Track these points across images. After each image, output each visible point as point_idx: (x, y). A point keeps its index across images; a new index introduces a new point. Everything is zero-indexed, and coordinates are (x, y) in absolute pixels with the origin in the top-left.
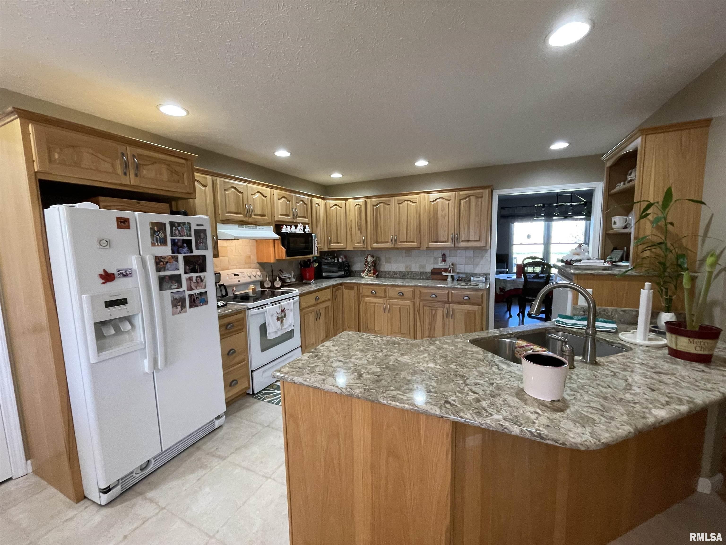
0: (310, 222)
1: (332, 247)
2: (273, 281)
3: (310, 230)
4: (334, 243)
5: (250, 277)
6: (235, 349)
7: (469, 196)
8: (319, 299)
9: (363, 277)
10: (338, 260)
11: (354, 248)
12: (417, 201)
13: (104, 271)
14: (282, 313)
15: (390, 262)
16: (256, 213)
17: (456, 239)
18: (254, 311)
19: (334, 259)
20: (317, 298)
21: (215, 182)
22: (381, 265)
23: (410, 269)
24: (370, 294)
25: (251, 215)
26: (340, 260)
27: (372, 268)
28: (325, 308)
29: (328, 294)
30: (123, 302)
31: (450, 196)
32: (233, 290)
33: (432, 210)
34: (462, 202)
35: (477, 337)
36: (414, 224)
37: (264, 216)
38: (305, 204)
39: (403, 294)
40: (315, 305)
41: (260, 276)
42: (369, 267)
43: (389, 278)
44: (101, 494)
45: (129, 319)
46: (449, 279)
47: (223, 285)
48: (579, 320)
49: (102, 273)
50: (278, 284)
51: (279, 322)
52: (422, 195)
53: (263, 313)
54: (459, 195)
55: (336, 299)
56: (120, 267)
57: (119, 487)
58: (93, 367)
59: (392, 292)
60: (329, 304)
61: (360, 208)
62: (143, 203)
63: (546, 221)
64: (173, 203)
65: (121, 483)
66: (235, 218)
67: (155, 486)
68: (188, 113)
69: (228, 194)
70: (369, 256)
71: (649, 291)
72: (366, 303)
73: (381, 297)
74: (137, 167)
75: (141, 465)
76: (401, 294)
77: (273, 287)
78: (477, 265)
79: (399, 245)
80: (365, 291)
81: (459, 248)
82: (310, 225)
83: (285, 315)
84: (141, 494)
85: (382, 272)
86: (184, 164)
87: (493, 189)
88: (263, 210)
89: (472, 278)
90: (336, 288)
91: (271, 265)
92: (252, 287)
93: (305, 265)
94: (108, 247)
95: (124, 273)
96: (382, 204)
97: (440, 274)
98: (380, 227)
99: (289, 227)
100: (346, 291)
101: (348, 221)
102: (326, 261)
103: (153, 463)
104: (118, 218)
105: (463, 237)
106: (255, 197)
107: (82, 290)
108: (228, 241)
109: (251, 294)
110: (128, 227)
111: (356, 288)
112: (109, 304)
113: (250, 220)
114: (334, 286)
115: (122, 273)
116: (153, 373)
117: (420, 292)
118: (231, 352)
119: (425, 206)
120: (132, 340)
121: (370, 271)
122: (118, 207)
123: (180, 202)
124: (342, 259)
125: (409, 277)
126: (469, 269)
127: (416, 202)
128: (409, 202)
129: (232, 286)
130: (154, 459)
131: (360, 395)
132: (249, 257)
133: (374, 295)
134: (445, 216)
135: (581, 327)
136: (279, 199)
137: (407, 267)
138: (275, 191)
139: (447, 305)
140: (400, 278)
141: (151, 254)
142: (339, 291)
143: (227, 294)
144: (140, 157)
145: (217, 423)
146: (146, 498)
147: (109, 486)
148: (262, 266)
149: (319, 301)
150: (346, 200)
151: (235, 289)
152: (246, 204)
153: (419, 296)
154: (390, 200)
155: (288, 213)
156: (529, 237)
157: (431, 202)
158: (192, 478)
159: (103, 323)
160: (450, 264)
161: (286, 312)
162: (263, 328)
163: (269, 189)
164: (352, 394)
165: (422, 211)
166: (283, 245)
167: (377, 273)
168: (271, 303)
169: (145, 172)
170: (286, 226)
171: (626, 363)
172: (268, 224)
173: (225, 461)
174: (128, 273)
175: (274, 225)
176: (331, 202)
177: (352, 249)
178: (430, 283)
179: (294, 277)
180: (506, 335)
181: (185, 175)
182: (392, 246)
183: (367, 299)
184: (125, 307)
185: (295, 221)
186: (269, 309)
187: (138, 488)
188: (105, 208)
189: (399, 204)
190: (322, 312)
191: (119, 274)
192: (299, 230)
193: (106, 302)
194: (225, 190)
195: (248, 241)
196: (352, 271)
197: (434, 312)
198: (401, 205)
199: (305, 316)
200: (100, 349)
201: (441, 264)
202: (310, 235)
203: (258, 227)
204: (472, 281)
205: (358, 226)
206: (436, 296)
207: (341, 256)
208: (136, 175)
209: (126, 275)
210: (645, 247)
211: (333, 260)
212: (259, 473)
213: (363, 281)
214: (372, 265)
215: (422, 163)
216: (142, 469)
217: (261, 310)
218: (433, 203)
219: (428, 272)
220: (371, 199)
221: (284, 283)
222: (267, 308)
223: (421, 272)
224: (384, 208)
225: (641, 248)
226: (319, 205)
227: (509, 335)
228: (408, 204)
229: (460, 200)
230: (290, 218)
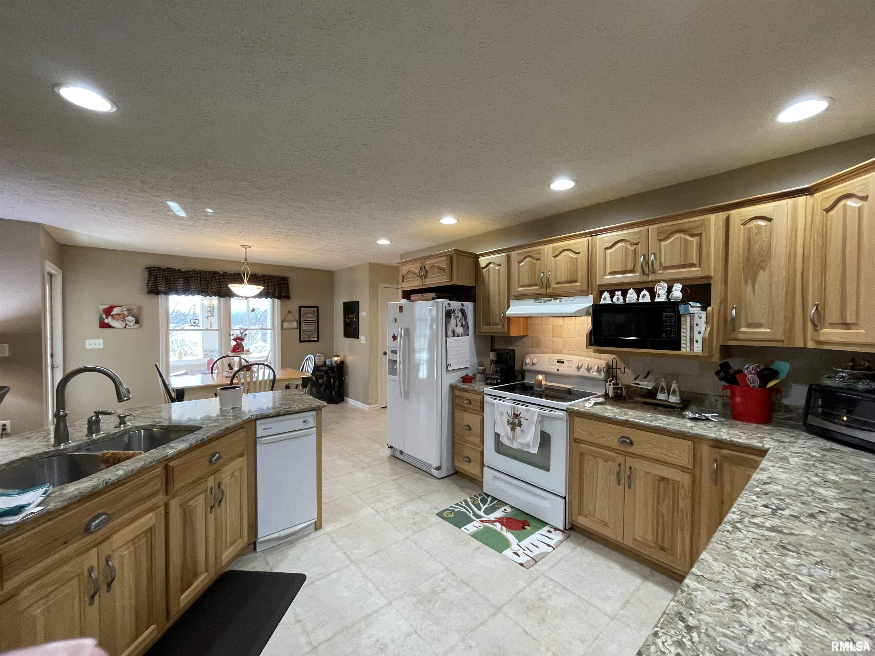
1: (825, 338)
4: (835, 326)
5: (580, 369)
6: (470, 426)
8: (631, 444)
13: (394, 334)
14: (514, 418)
20: (627, 442)
21: (509, 258)
25: (549, 284)
30: (396, 352)
37: (575, 281)
38: (698, 234)
40: (623, 453)
41: (599, 372)
53: (494, 405)
68: (458, 220)
69: (522, 265)
83: (520, 424)
88: (572, 273)
99: (619, 293)
104: (399, 307)
106: (558, 258)
110: (402, 311)
113: (549, 291)
118: (467, 427)
136: (607, 249)
144: (428, 265)
152: (542, 273)
161: (523, 420)
163: (588, 239)
175: (596, 292)
193: (392, 350)
194: (519, 263)
203: (564, 299)
217: (492, 400)
222: (500, 402)
230: (635, 277)
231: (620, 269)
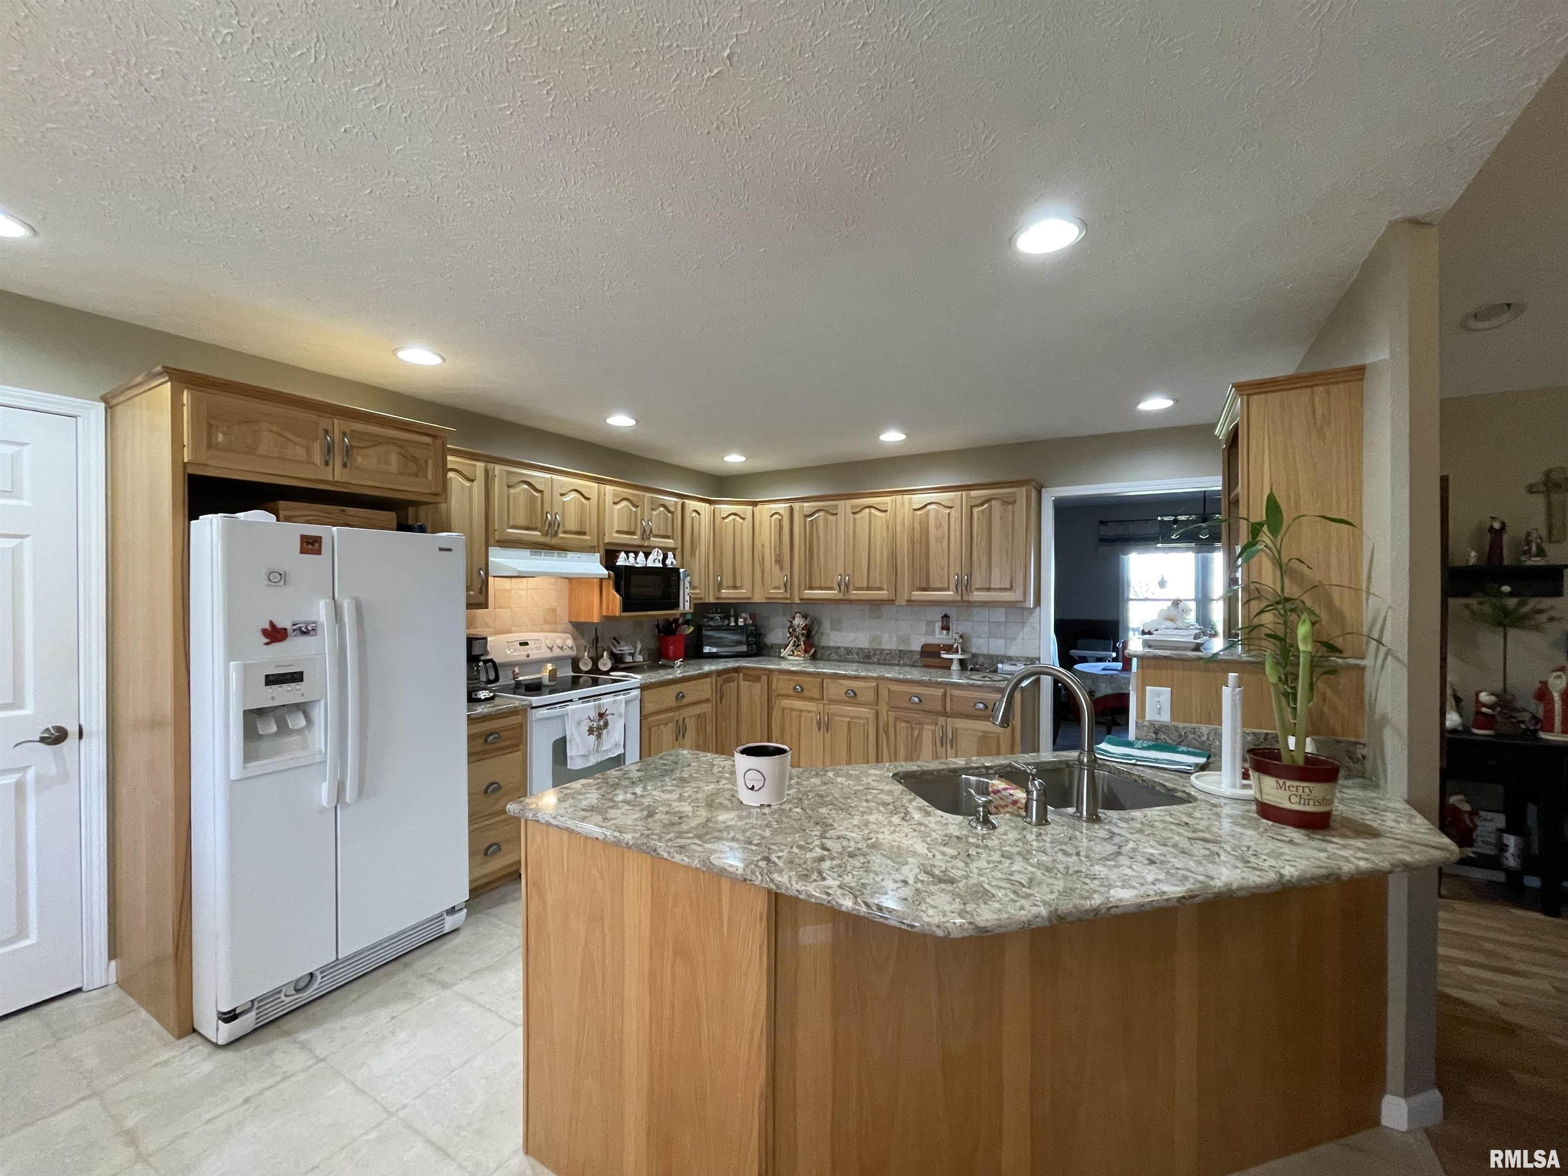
0: (680, 547)
1: (723, 596)
2: (595, 660)
3: (675, 562)
4: (728, 588)
5: (551, 649)
6: (498, 781)
7: (988, 501)
8: (683, 697)
9: (783, 658)
10: (736, 622)
11: (767, 598)
12: (889, 509)
13: (272, 623)
14: (599, 720)
15: (840, 630)
16: (568, 528)
17: (964, 586)
18: (544, 712)
19: (729, 620)
20: (680, 696)
21: (490, 473)
22: (822, 634)
23: (880, 643)
24: (791, 692)
25: (556, 532)
26: (741, 622)
27: (802, 639)
28: (699, 715)
29: (706, 688)
30: (296, 677)
31: (952, 500)
32: (514, 672)
33: (917, 525)
34: (976, 510)
35: (915, 768)
36: (882, 552)
37: (584, 533)
38: (669, 511)
39: (855, 694)
40: (678, 708)
41: (571, 648)
42: (797, 637)
43: (836, 660)
44: (220, 1022)
45: (303, 708)
46: (955, 667)
47: (491, 660)
48: (1143, 748)
49: (267, 626)
50: (605, 664)
51: (593, 738)
52: (899, 497)
53: (562, 717)
54: (968, 496)
55: (724, 701)
56: (297, 619)
57: (252, 1015)
58: (233, 787)
59: (835, 690)
60: (706, 708)
61: (780, 520)
62: (351, 511)
63: (1198, 551)
64: (411, 510)
65: (258, 1008)
66: (525, 538)
67: (314, 1022)
68: (444, 360)
69: (514, 494)
70: (798, 615)
71: (1234, 689)
72: (783, 709)
73: (811, 699)
74: (347, 452)
75: (298, 980)
76: (852, 694)
77: (595, 670)
78: (1014, 639)
79: (855, 594)
80: (781, 685)
81: (970, 604)
82: (678, 552)
83: (606, 724)
84: (287, 1034)
85: (823, 648)
86: (429, 445)
87: (1042, 487)
88: (581, 522)
89: (1000, 666)
90: (724, 677)
91: (595, 627)
92: (550, 667)
93: (668, 629)
94: (281, 583)
95: (303, 629)
96: (822, 513)
97: (938, 655)
98: (818, 559)
99: (632, 555)
100: (745, 685)
101: (758, 544)
102: (711, 623)
103: (319, 980)
104: (303, 537)
105: (978, 581)
106: (566, 499)
107: (232, 653)
108: (513, 580)
109: (546, 681)
110: (319, 552)
111: (764, 678)
112: (272, 680)
113: (554, 541)
114: (719, 673)
115: (300, 629)
116: (336, 807)
117: (889, 691)
118: (492, 787)
119: (904, 518)
120: (305, 747)
121: (798, 645)
122: (309, 518)
123: (422, 510)
124: (745, 620)
125: (875, 660)
126: (996, 647)
127: (886, 511)
128: (873, 510)
129: (512, 665)
130: (321, 973)
131: (631, 842)
132: (554, 610)
133: (800, 693)
134: (944, 537)
135: (1133, 762)
136: (614, 503)
137: (873, 639)
138: (609, 488)
139: (941, 720)
140: (859, 662)
141: (352, 598)
142: (731, 684)
143: (497, 679)
144: (354, 434)
145: (450, 923)
146: (295, 1041)
147: (234, 1010)
148: (579, 628)
149: (685, 701)
150: (755, 504)
151: (517, 670)
152: (547, 513)
153: (887, 699)
154: (836, 506)
155: (632, 530)
156: (1162, 584)
157: (915, 510)
158: (383, 1015)
159: (261, 712)
160: (957, 636)
161: (609, 718)
162: (560, 748)
163: (596, 485)
164: (619, 841)
165: (899, 529)
166: (618, 590)
167: (812, 651)
168: (580, 699)
169: (359, 459)
170: (627, 553)
171: (1155, 821)
172: (591, 549)
173: (448, 992)
174: (310, 628)
175: (602, 550)
176: (726, 509)
177: (764, 601)
178: (915, 674)
179: (640, 653)
180: (978, 768)
181: (430, 463)
182: (840, 596)
183: (785, 703)
184: (298, 687)
185: (646, 544)
186: (574, 711)
187: (287, 1024)
188: (288, 519)
189: (853, 513)
190: (691, 724)
191: (294, 630)
192: (654, 561)
193: (267, 676)
194: (509, 487)
195: (553, 580)
196: (766, 645)
197: (916, 733)
198: (857, 516)
199: (653, 729)
200: (249, 756)
201: (941, 636)
202: (676, 571)
203: (570, 555)
204: (999, 671)
205: (776, 555)
206: (920, 701)
207: (744, 615)
208: (345, 465)
209: (305, 633)
210: (1263, 606)
211: (727, 622)
212: (505, 1016)
213: (784, 666)
214: (803, 634)
215: (892, 437)
216: (298, 991)
217: (558, 711)
218: (919, 513)
219: (915, 651)
220: (801, 504)
221: (618, 662)
222: (571, 707)
223: (900, 651)
224: (826, 519)
225: (1256, 606)
226: (699, 514)
227: (983, 770)
228: (870, 513)
229: (972, 507)
230: (635, 539)
231: (624, 529)
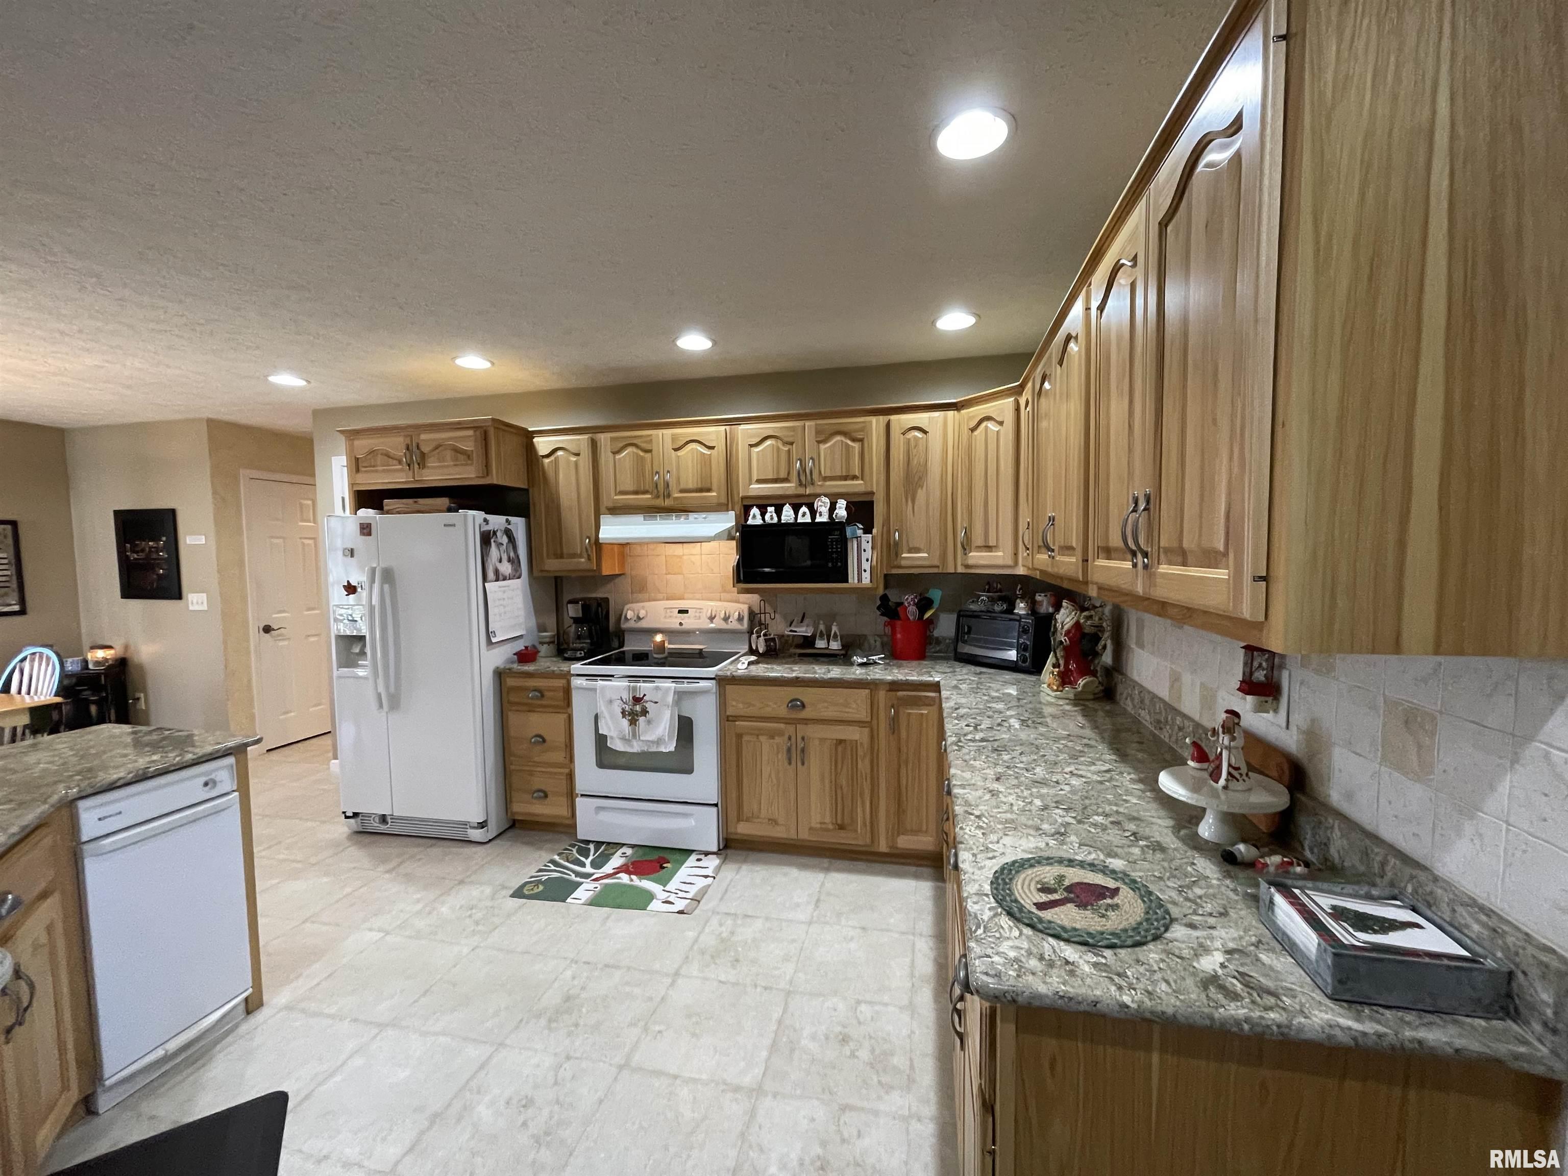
5: (713, 619)
6: (543, 735)
8: (800, 707)
13: (348, 582)
14: (634, 705)
18: (582, 682)
19: (1010, 604)
20: (797, 705)
21: (592, 443)
25: (668, 492)
26: (1024, 609)
28: (836, 740)
29: (855, 704)
37: (709, 490)
38: (859, 439)
49: (346, 584)
51: (625, 721)
53: (594, 691)
60: (855, 734)
65: (361, 820)
68: (491, 364)
69: (620, 459)
83: (645, 712)
88: (704, 477)
94: (351, 556)
99: (772, 510)
102: (973, 607)
104: (361, 525)
106: (681, 453)
110: (369, 534)
113: (668, 503)
118: (536, 738)
136: (753, 445)
137: (1173, 681)
144: (423, 442)
149: (804, 714)
152: (655, 473)
155: (783, 476)
163: (725, 428)
169: (429, 461)
170: (766, 507)
175: (736, 506)
176: (975, 412)
185: (806, 492)
186: (608, 688)
190: (820, 749)
194: (615, 453)
199: (748, 738)
203: (692, 516)
207: (1038, 597)
208: (420, 467)
217: (594, 684)
222: (602, 683)
226: (925, 432)
230: (789, 487)
231: (770, 476)
